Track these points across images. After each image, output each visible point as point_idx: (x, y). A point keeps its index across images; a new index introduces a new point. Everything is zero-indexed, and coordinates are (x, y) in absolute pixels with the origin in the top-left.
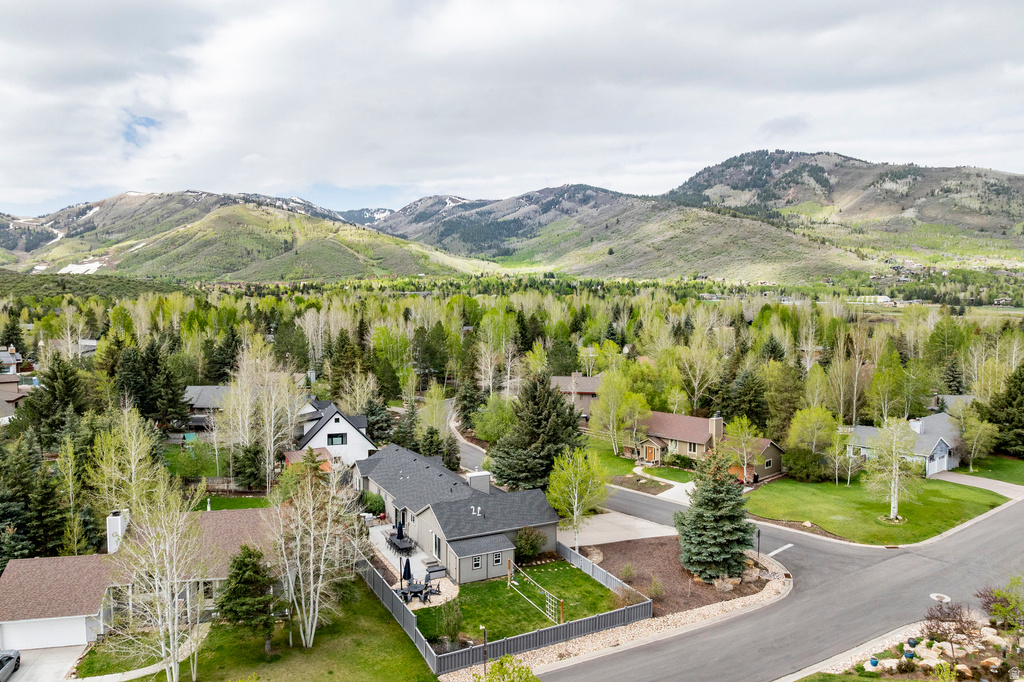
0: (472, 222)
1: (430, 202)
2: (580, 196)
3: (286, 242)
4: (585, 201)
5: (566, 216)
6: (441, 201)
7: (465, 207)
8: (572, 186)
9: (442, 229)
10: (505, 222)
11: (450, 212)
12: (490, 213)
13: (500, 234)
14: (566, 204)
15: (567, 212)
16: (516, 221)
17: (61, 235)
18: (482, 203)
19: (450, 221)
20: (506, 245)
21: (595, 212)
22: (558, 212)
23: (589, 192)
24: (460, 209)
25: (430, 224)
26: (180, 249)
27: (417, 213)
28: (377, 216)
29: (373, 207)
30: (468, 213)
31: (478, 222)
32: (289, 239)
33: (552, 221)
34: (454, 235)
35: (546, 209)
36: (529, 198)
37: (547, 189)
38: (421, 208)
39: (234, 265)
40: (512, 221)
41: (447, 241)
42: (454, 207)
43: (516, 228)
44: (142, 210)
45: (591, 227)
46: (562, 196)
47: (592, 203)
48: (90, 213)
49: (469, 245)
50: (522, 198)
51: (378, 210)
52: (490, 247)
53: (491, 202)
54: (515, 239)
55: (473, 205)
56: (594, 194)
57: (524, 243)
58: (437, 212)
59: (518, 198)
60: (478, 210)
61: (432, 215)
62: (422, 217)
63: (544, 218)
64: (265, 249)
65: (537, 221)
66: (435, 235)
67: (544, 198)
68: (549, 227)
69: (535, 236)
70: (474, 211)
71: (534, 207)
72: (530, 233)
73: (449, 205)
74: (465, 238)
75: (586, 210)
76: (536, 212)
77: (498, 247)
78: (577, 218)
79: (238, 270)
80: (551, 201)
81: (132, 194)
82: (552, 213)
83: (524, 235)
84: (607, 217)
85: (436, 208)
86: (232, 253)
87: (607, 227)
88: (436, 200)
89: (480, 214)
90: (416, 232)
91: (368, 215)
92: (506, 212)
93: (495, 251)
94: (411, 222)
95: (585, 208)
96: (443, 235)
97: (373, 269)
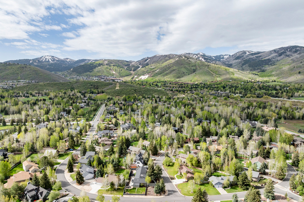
0: (253, 60)
1: (241, 53)
2: (294, 50)
3: (194, 69)
4: (296, 52)
5: (288, 58)
6: (245, 52)
7: (252, 54)
8: (292, 46)
9: (243, 62)
10: (264, 60)
11: (247, 56)
12: (260, 56)
13: (262, 64)
14: (288, 53)
15: (288, 56)
16: (268, 59)
17: (141, 67)
18: (259, 53)
19: (246, 60)
20: (263, 68)
21: (298, 56)
22: (284, 56)
23: (298, 48)
24: (251, 55)
25: (240, 60)
26: (167, 72)
27: (236, 56)
28: (225, 57)
29: (224, 54)
30: (252, 57)
31: (256, 60)
32: (195, 69)
33: (282, 59)
34: (247, 65)
35: (280, 55)
36: (275, 51)
37: (282, 47)
38: (238, 55)
39: (180, 76)
40: (267, 60)
41: (244, 67)
42: (248, 55)
43: (269, 62)
44: (159, 60)
45: (296, 62)
46: (287, 50)
47: (298, 52)
48: (148, 61)
49: (251, 68)
50: (272, 51)
51: (225, 55)
52: (258, 69)
53: (261, 52)
54: (267, 66)
55: (255, 54)
56: (300, 49)
57: (270, 67)
58: (243, 56)
59: (271, 51)
60: (256, 55)
61: (241, 57)
62: (238, 58)
63: (279, 58)
64: (188, 72)
65: (276, 59)
66: (241, 64)
67: (280, 51)
68: (281, 61)
69: (275, 65)
70: (255, 56)
71: (276, 54)
72: (273, 64)
73: (248, 53)
74: (250, 66)
75: (296, 56)
76: (276, 56)
77: (260, 69)
78: (291, 58)
79: (180, 78)
80: (283, 52)
81: (157, 55)
82: (282, 57)
83: (271, 65)
84: (302, 58)
85: (243, 55)
86: (179, 73)
87: (301, 62)
88: (243, 52)
89: (257, 57)
90: (235, 63)
91: (222, 57)
92: (266, 56)
93: (259, 70)
94: (234, 60)
95: (295, 54)
96: (243, 65)
97: (217, 78)
